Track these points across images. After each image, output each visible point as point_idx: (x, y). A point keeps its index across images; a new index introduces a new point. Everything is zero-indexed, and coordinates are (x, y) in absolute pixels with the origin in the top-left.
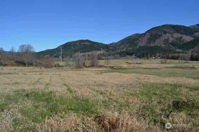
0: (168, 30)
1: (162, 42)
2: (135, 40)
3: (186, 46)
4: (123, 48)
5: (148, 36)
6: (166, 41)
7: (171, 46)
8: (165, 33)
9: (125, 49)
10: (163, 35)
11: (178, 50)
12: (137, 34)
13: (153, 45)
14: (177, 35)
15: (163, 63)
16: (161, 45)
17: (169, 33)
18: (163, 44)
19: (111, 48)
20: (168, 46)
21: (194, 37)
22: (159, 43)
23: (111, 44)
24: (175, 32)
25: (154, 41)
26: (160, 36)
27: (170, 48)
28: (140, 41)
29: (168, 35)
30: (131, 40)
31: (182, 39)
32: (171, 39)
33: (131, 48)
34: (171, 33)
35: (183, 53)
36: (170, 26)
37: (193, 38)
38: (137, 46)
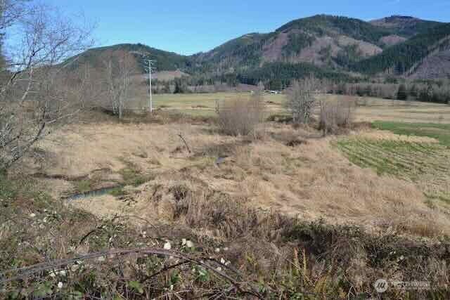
0: (328, 29)
1: (316, 55)
2: (251, 47)
3: (370, 66)
4: (226, 67)
5: (283, 39)
6: (325, 51)
7: (336, 65)
8: (321, 33)
9: (231, 70)
10: (318, 39)
11: (354, 75)
12: (255, 36)
13: (296, 62)
14: (345, 40)
16: (313, 62)
17: (329, 35)
18: (319, 59)
19: (197, 65)
20: (330, 63)
21: (381, 46)
22: (308, 55)
23: (194, 55)
24: (341, 34)
25: (298, 52)
26: (310, 41)
27: (334, 69)
28: (266, 50)
29: (327, 39)
30: (244, 49)
31: (357, 50)
32: (335, 50)
33: (246, 68)
34: (332, 36)
35: (366, 80)
36: (330, 18)
37: (381, 50)
38: (259, 63)
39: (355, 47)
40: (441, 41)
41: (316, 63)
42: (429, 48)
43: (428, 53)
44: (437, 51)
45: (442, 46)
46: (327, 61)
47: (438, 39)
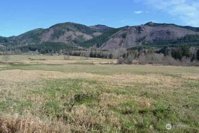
0: (71, 28)
1: (65, 39)
2: (38, 34)
3: (86, 44)
4: (25, 43)
5: (52, 32)
6: (69, 38)
7: (74, 43)
8: (68, 30)
9: (27, 44)
10: (67, 32)
11: (79, 47)
12: (40, 29)
13: (57, 42)
14: (79, 33)
15: (66, 59)
17: (72, 30)
18: (66, 41)
19: (11, 42)
20: (71, 42)
21: (93, 36)
22: (62, 39)
23: (10, 37)
24: (77, 31)
25: (58, 37)
26: (63, 33)
27: (73, 45)
28: (44, 36)
29: (71, 32)
30: (34, 35)
31: (83, 38)
32: (74, 37)
33: (34, 43)
34: (74, 31)
35: (84, 50)
36: (73, 24)
37: (92, 38)
38: (40, 42)
39: (82, 36)
40: (113, 35)
41: (65, 42)
42: (109, 38)
43: (108, 39)
44: (111, 39)
45: (113, 37)
46: (70, 42)
47: (112, 35)
